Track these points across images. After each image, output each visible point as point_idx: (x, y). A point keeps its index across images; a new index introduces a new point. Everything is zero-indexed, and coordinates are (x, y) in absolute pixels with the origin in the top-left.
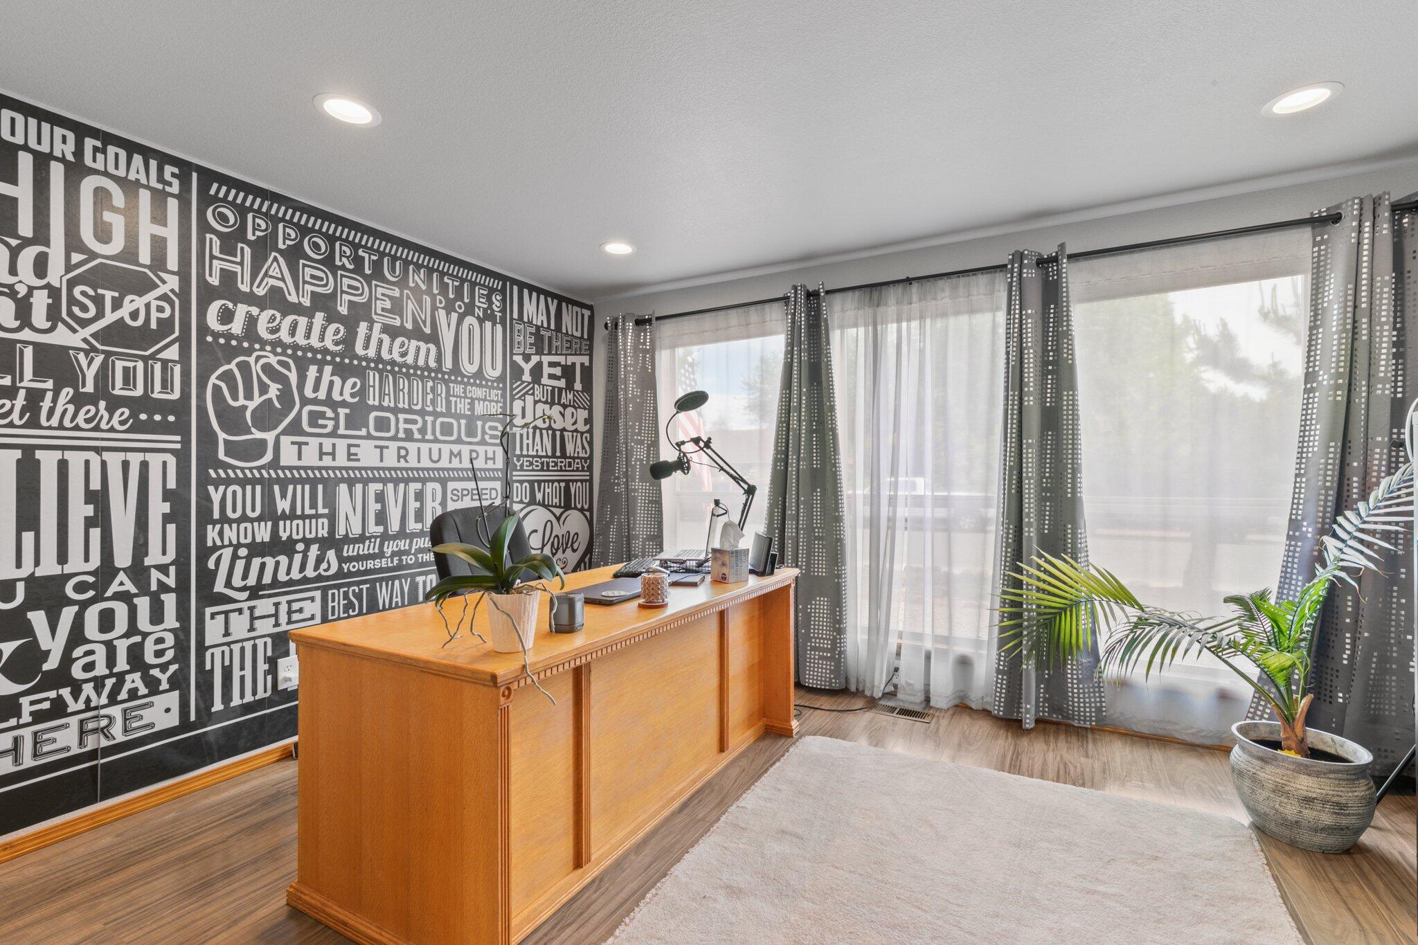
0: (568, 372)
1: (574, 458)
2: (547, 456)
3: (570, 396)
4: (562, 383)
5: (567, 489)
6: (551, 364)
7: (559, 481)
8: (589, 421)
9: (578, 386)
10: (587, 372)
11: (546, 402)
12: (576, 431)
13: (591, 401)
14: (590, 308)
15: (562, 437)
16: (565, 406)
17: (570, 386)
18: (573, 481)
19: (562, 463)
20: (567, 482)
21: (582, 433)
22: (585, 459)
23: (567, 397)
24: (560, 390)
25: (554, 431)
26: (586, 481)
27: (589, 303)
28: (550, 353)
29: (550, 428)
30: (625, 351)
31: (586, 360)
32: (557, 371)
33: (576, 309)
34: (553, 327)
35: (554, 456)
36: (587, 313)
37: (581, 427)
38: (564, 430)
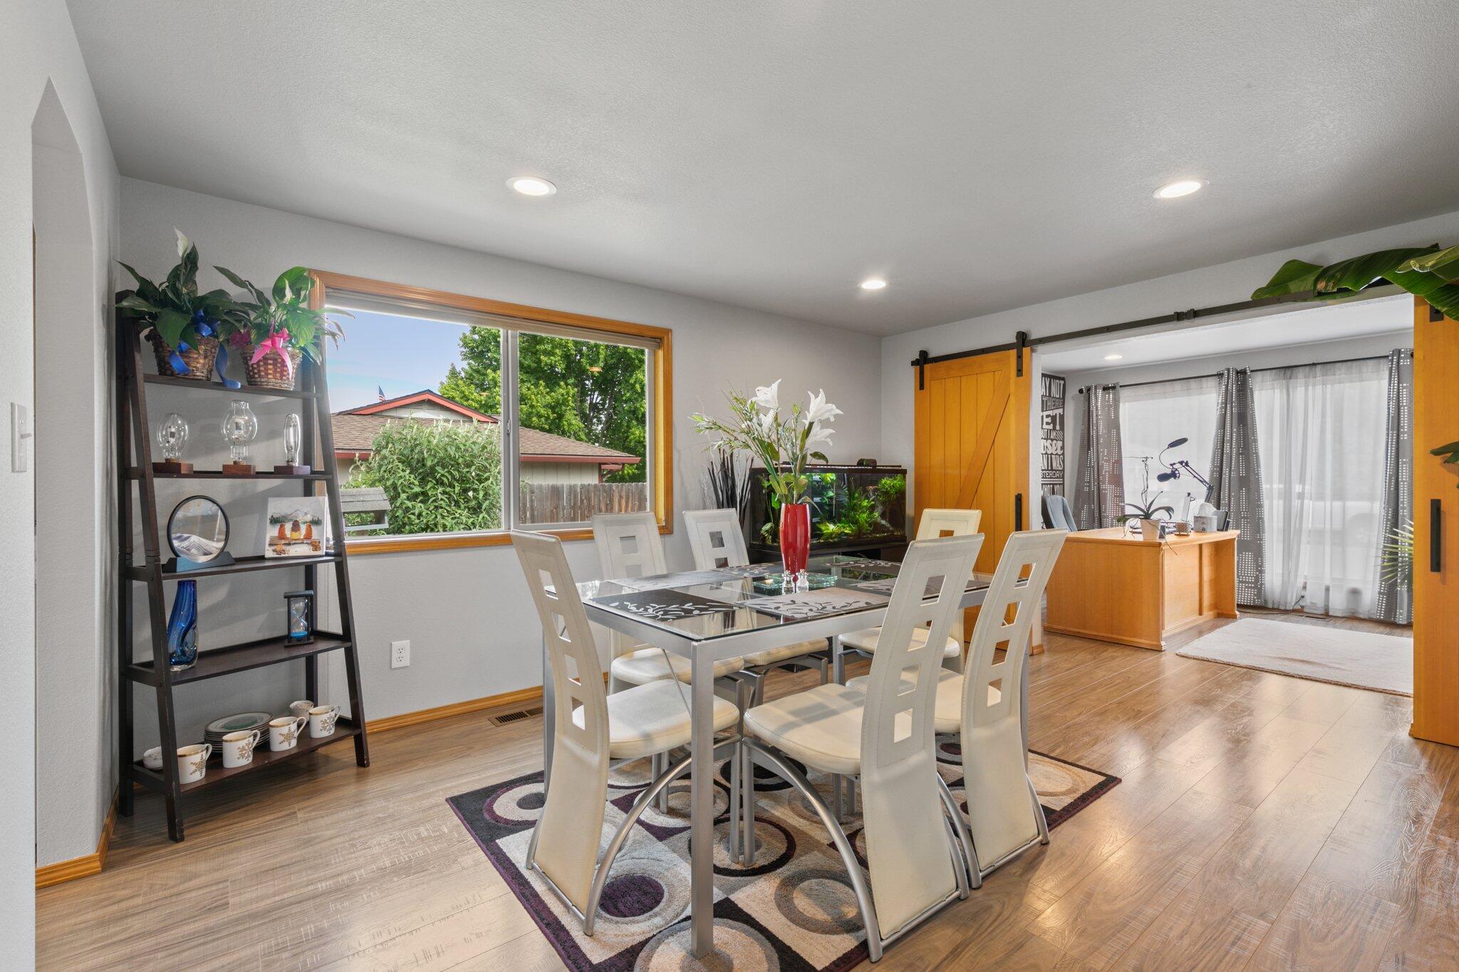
0: (1054, 418)
1: (1056, 471)
2: (1045, 470)
3: (1055, 434)
4: (1051, 427)
5: (1053, 488)
6: (1047, 416)
7: (1050, 484)
8: (1063, 448)
9: (1058, 427)
10: (1062, 417)
11: (1045, 439)
12: (1057, 454)
13: (1063, 436)
14: (1063, 379)
15: (1051, 458)
16: (1052, 440)
17: (1054, 428)
18: (1056, 484)
19: (1051, 473)
20: (1053, 484)
21: (1060, 455)
22: (1061, 471)
23: (1053, 435)
24: (1050, 430)
25: (1048, 455)
26: (1061, 484)
27: (1062, 376)
28: (1046, 410)
29: (1046, 453)
30: (1097, 407)
31: (1060, 411)
32: (1049, 420)
33: (1058, 381)
34: (1047, 395)
35: (1048, 470)
36: (1062, 382)
37: (1060, 452)
38: (1052, 454)
